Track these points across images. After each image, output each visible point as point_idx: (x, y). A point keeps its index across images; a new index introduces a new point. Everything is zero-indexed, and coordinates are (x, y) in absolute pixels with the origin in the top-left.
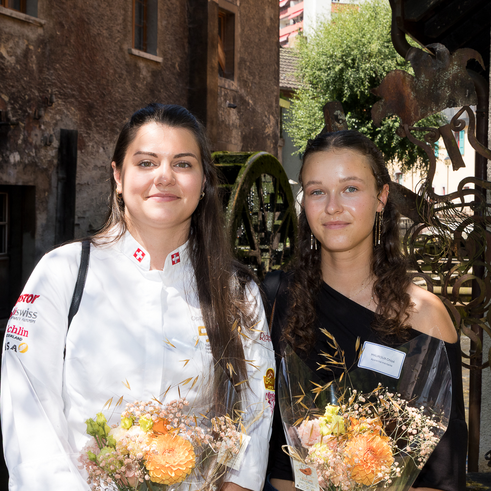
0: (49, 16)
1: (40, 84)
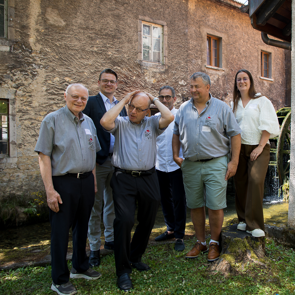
0: (227, 67)
1: (224, 89)
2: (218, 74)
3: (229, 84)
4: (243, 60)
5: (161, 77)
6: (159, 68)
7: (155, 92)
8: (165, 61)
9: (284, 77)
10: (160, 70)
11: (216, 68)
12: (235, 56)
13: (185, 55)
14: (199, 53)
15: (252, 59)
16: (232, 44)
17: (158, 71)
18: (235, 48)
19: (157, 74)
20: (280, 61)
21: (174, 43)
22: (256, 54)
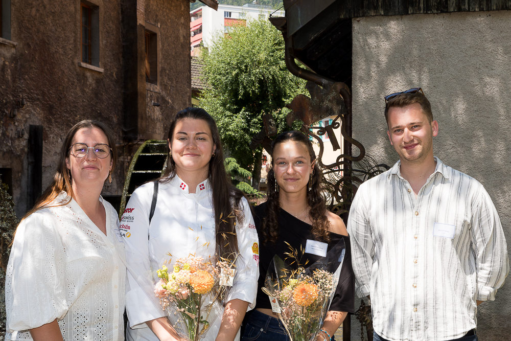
0: (20, 39)
1: (14, 91)
2: (4, 55)
3: (25, 80)
4: (50, 22)
9: (121, 63)
11: (1, 40)
12: (34, 11)
15: (66, 20)
20: (114, 27)
22: (72, 8)
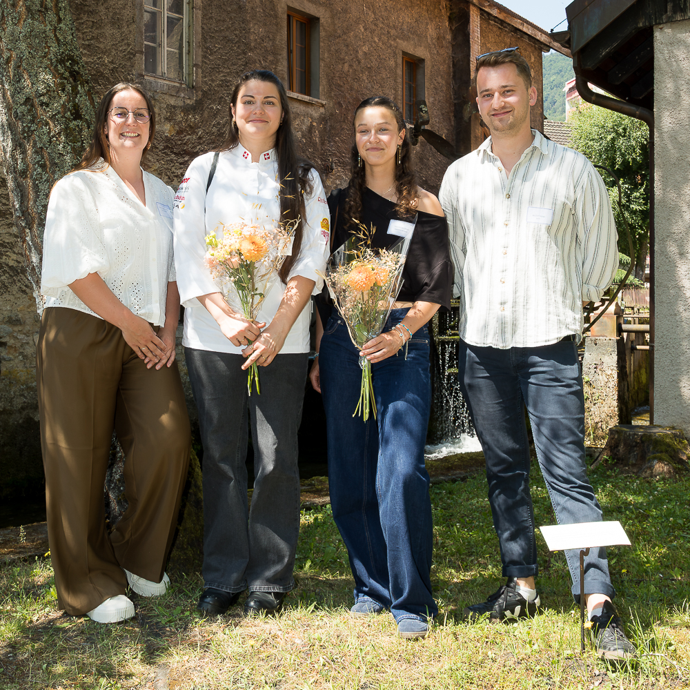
0: (329, 97)
1: (323, 154)
2: (311, 115)
3: (335, 142)
4: (365, 78)
5: (187, 120)
6: (183, 95)
7: (172, 161)
8: (197, 77)
9: (453, 123)
10: (184, 102)
11: (306, 98)
12: (346, 67)
13: (240, 63)
14: (270, 58)
15: (384, 76)
16: (340, 37)
17: (180, 103)
18: (347, 46)
19: (178, 112)
20: (444, 82)
21: (216, 31)
22: (392, 63)
